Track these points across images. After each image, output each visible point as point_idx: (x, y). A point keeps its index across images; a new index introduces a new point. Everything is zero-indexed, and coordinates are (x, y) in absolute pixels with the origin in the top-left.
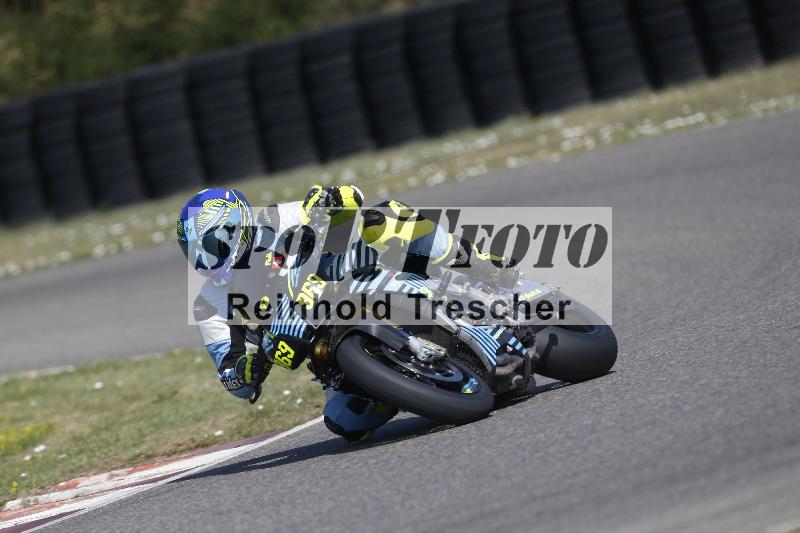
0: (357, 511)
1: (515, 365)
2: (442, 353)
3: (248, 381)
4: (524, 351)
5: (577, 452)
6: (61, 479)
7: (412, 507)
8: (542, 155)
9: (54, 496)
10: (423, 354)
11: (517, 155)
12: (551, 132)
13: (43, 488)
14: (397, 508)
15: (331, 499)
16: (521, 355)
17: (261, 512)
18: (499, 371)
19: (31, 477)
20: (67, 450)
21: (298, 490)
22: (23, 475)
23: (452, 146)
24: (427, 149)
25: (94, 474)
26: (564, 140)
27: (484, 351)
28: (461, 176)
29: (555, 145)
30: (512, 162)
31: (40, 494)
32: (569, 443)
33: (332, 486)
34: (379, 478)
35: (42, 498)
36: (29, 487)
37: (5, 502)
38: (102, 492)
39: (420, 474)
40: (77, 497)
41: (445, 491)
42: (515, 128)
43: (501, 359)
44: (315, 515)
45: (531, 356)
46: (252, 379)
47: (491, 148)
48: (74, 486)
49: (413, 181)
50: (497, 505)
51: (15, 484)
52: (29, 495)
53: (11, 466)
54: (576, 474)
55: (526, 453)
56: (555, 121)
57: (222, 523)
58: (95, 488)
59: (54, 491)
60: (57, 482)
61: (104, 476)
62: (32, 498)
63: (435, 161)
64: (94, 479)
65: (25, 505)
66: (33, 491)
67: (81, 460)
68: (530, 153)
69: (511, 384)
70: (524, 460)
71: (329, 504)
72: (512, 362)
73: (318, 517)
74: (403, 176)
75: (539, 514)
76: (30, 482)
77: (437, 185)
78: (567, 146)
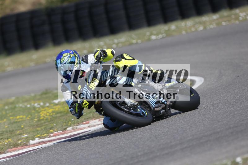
0: (175, 131)
1: (162, 107)
2: (136, 104)
3: (77, 112)
4: (165, 103)
5: (243, 113)
6: (84, 121)
7: (192, 130)
8: (233, 21)
9: (82, 126)
10: (129, 104)
11: (225, 21)
12: (236, 15)
13: (78, 124)
14: (188, 131)
15: (167, 128)
16: (164, 104)
17: (146, 132)
18: (156, 109)
19: (75, 120)
20: (86, 112)
21: (157, 125)
22: (73, 119)
23: (205, 18)
24: (198, 19)
25: (95, 119)
26: (240, 16)
27: (151, 103)
28: (208, 28)
29: (237, 18)
30: (224, 24)
31: (78, 125)
32: (241, 111)
33: (167, 124)
34: (182, 121)
35: (79, 127)
36: (74, 123)
37: (67, 128)
38: (97, 125)
39: (195, 120)
40: (89, 126)
41: (203, 126)
42: (225, 13)
43: (156, 105)
44: (162, 132)
45: (168, 104)
46: (78, 111)
47: (217, 19)
48: (88, 123)
49: (193, 29)
50: (219, 130)
51: (70, 122)
52: (74, 126)
53: (69, 117)
54: (243, 120)
55: (228, 114)
56: (237, 11)
57: (134, 135)
58: (95, 124)
59: (82, 125)
60: (83, 122)
61: (97, 120)
62: (75, 127)
63: (200, 23)
64: (94, 121)
65: (73, 129)
66: (76, 124)
67: (90, 115)
68: (229, 21)
69: (161, 113)
70: (227, 116)
71: (167, 129)
72: (161, 106)
73: (163, 133)
74: (190, 28)
75: (232, 133)
76: (75, 122)
77: (201, 31)
78: (241, 18)
